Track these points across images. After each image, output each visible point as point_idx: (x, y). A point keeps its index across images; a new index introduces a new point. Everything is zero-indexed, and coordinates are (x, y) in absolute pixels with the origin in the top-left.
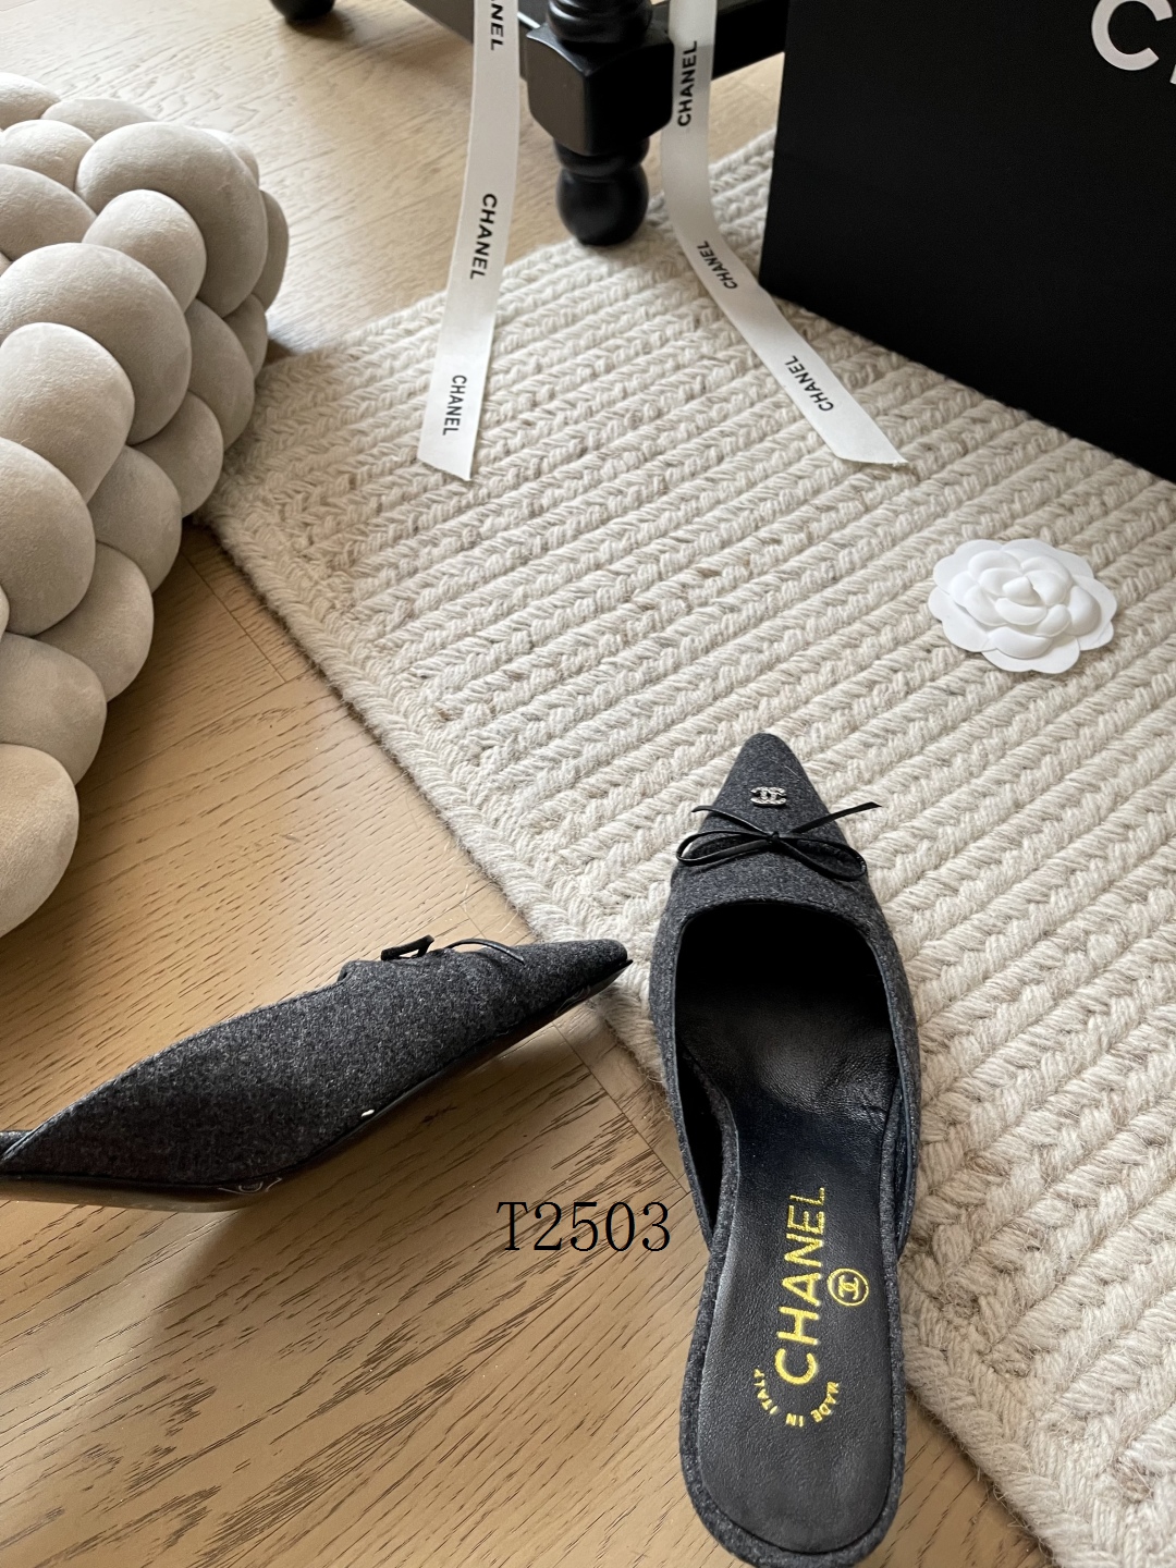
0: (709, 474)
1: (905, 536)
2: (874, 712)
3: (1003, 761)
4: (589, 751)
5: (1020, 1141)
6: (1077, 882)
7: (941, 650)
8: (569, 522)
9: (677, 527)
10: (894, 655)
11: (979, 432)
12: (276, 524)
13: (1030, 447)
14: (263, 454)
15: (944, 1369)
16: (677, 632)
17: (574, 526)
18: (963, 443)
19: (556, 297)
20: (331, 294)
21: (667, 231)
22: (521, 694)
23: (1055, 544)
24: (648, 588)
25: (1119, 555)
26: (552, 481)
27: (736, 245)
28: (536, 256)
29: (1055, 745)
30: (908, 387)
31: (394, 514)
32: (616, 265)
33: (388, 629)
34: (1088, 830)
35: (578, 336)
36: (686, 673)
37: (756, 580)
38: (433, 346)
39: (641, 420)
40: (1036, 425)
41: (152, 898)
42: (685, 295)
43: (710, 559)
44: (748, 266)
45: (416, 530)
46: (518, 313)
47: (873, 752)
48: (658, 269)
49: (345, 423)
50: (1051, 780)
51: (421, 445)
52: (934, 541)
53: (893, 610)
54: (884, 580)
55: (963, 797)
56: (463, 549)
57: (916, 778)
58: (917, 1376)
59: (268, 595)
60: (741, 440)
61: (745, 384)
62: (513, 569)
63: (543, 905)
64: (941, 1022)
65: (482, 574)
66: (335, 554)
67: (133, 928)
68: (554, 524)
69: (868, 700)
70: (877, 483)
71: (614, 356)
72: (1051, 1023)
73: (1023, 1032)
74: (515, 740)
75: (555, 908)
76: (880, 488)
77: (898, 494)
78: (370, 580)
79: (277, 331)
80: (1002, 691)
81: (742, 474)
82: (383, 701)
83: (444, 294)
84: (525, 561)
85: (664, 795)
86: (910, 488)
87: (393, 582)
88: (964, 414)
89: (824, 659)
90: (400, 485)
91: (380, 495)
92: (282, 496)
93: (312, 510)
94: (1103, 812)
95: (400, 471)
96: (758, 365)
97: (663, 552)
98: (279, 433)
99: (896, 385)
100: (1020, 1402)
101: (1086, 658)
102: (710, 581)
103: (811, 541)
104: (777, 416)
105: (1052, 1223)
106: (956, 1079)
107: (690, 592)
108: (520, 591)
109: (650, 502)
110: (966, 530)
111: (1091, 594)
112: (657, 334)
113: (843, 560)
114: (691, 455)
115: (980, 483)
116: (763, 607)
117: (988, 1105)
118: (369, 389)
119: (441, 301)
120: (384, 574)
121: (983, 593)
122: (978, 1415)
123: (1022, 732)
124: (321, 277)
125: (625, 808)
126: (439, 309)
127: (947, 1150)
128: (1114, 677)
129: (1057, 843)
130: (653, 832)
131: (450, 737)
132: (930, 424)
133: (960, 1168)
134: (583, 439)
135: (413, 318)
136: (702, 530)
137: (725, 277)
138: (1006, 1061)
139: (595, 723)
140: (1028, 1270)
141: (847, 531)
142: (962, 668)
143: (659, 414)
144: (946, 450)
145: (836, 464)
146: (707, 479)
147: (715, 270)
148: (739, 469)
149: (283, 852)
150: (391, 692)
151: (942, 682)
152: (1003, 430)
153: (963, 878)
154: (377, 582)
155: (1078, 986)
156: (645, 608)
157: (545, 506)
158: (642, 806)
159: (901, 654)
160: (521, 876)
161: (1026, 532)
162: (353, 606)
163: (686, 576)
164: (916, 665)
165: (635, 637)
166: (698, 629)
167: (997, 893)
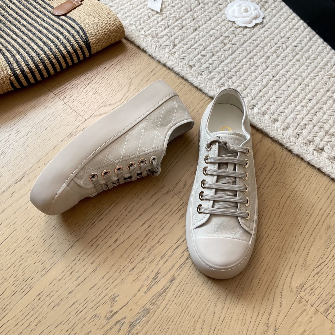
1: (276, 15)
16: (235, 41)
33: (171, 49)
36: (240, 49)
54: (275, 24)
56: (180, 29)
62: (193, 32)
84: (196, 30)
85: (244, 76)
97: (226, 24)
107: (235, 32)
131: (194, 71)
164: (287, 42)
165: (226, 43)
166: (239, 40)
167: (317, 84)
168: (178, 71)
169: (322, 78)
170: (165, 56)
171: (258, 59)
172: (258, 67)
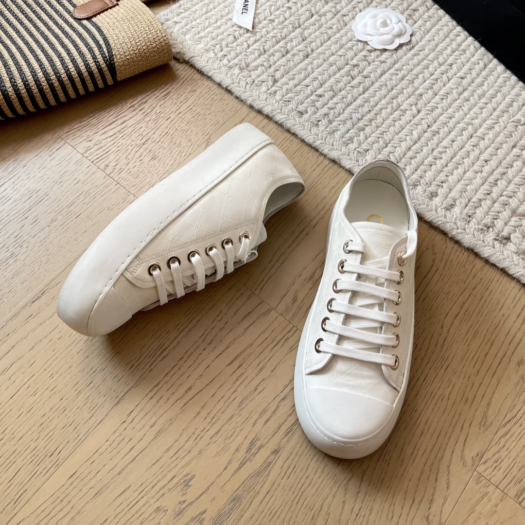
1: (431, 30)
4: (355, 116)
8: (317, 41)
16: (368, 72)
17: (320, 41)
22: (324, 101)
24: (353, 59)
26: (305, 27)
33: (269, 87)
36: (376, 85)
52: (441, 29)
54: (429, 44)
55: (477, 110)
56: (283, 56)
60: (366, 4)
62: (304, 60)
65: (294, 63)
68: (313, 42)
69: (438, 85)
70: (415, 12)
74: (328, 117)
78: (256, 72)
82: (278, 111)
84: (307, 56)
85: (383, 126)
93: (225, 50)
97: (353, 46)
102: (372, 54)
107: (367, 58)
108: (309, 67)
109: (342, 30)
114: (349, 11)
116: (394, 60)
120: (260, 69)
125: (372, 132)
130: (385, 138)
131: (306, 119)
139: (353, 106)
142: (463, 70)
150: (280, 108)
151: (458, 75)
153: (485, 134)
157: (307, 36)
158: (378, 131)
159: (443, 68)
162: (254, 81)
163: (364, 53)
164: (449, 71)
165: (355, 76)
166: (375, 70)
167: (496, 137)
168: (282, 121)
169: (504, 127)
170: (261, 98)
171: (405, 99)
172: (405, 111)
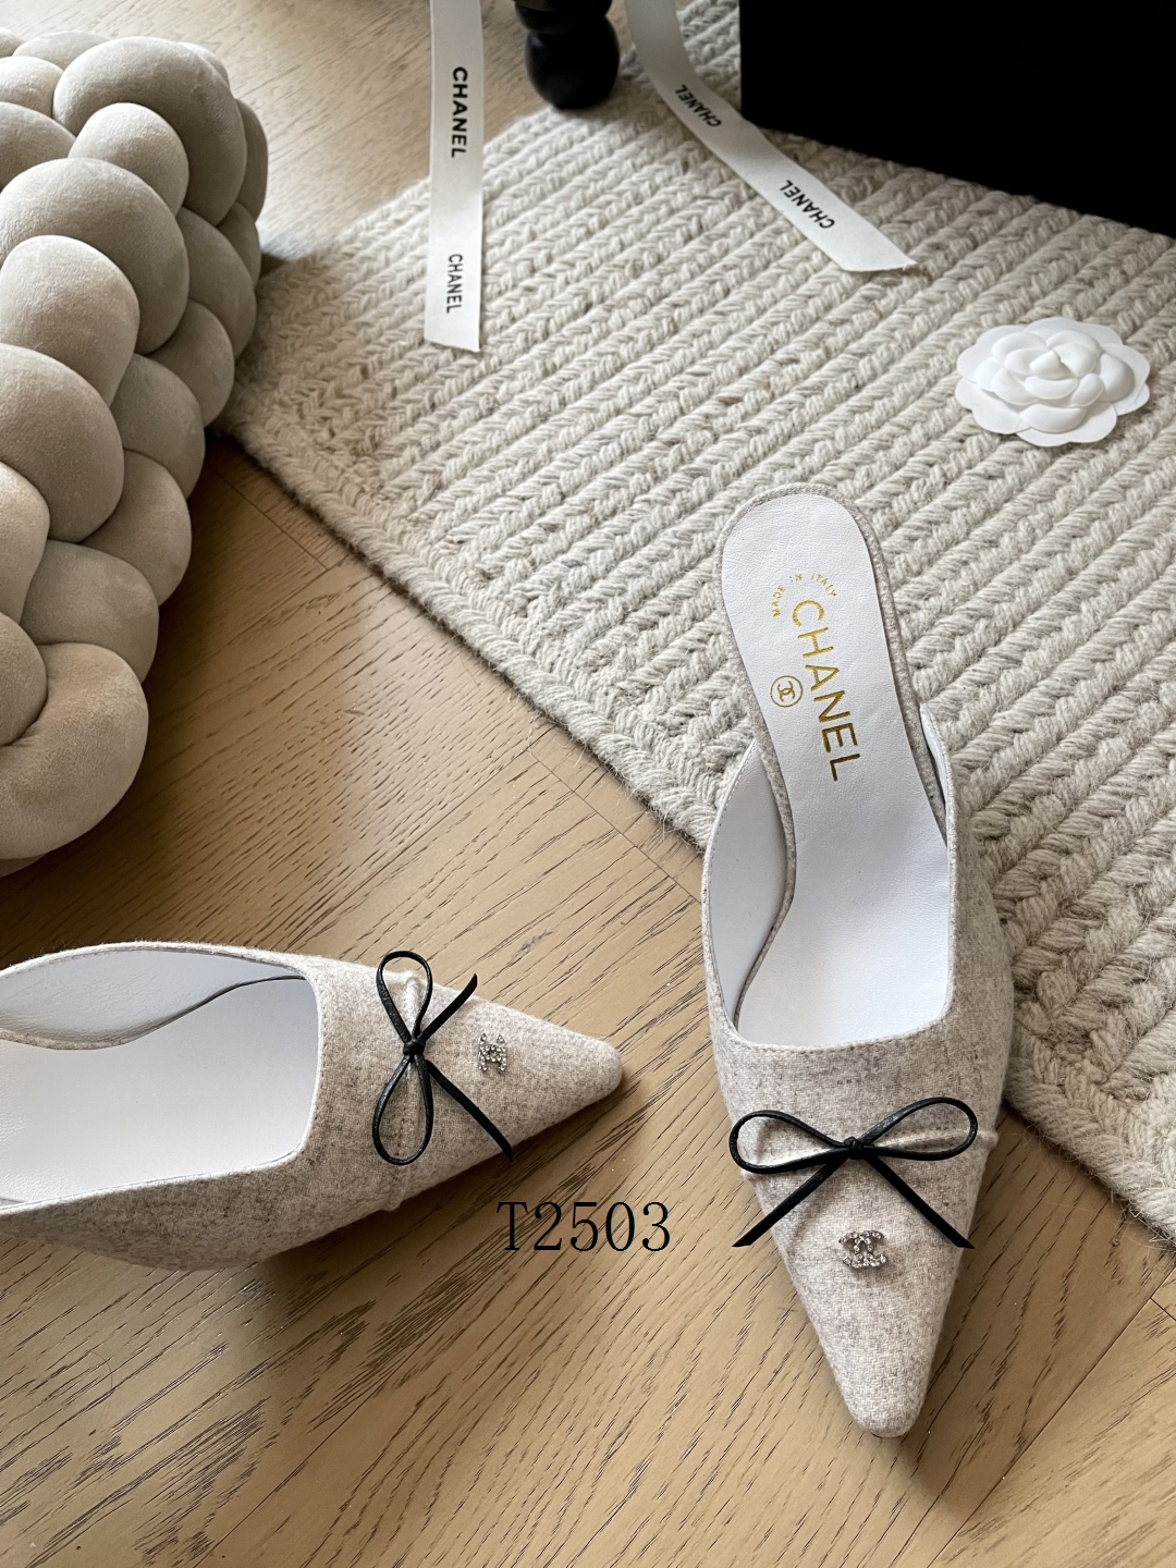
0: (719, 307)
2: (915, 506)
3: (1051, 533)
4: (633, 587)
5: (1112, 884)
6: (1141, 637)
7: (974, 439)
8: (583, 375)
9: (693, 362)
10: (928, 450)
11: (987, 224)
12: (297, 424)
13: (1041, 230)
14: (274, 361)
15: (1062, 1101)
17: (589, 377)
18: (972, 237)
19: (540, 164)
20: (316, 201)
21: (642, 82)
22: (559, 543)
23: (1079, 318)
24: (671, 424)
25: (1145, 319)
26: (561, 339)
27: (714, 83)
28: (515, 128)
29: (1102, 510)
30: (908, 192)
31: (410, 395)
32: (596, 124)
34: (1147, 585)
35: (567, 198)
37: (779, 400)
38: (425, 231)
39: (642, 268)
40: (1044, 207)
41: (229, 786)
42: (670, 141)
43: (731, 388)
44: (730, 102)
45: (433, 406)
46: (504, 186)
47: (918, 544)
48: (639, 120)
49: (348, 318)
50: (1103, 544)
51: (426, 327)
52: (954, 335)
53: (920, 408)
55: (1015, 573)
57: (965, 563)
58: (1036, 1111)
59: (298, 490)
60: (745, 272)
61: (741, 217)
63: (608, 736)
64: (1019, 785)
65: (503, 437)
66: (357, 441)
67: (215, 816)
68: (569, 379)
69: (907, 497)
70: (889, 291)
71: (607, 212)
72: (1131, 771)
73: (1104, 784)
74: (559, 587)
75: (620, 736)
76: (892, 295)
77: (912, 296)
78: (395, 460)
79: (269, 245)
80: (1042, 468)
81: (751, 302)
82: (425, 570)
83: (429, 180)
86: (922, 288)
87: (418, 458)
88: (971, 208)
89: (857, 464)
90: (412, 367)
91: (393, 380)
92: (298, 396)
93: (330, 404)
94: (1159, 568)
95: (409, 355)
96: (753, 195)
98: (285, 337)
99: (895, 193)
100: (1145, 1123)
101: (1123, 422)
102: (732, 409)
103: (829, 355)
104: (778, 242)
105: (1154, 954)
106: (1041, 837)
108: (544, 447)
109: (662, 343)
110: (986, 320)
111: (1120, 359)
112: (647, 185)
113: (863, 368)
114: (695, 294)
115: (994, 273)
116: (789, 425)
117: (1075, 855)
118: (367, 283)
119: (426, 186)
120: (407, 453)
121: (1010, 375)
122: (1103, 1140)
123: (1067, 503)
124: (304, 187)
125: (676, 635)
126: (427, 195)
127: (1041, 903)
128: (1155, 436)
129: (1117, 602)
130: (707, 653)
132: (935, 224)
133: (1056, 917)
134: (586, 295)
135: (401, 208)
136: (718, 362)
137: (707, 116)
138: (1089, 812)
139: (635, 560)
140: (1136, 1000)
141: (864, 340)
142: (998, 452)
143: (660, 260)
144: (954, 248)
145: (845, 279)
146: (717, 313)
147: (696, 111)
148: (747, 298)
149: (349, 726)
150: (430, 560)
151: (979, 468)
152: (1012, 218)
153: (1024, 649)
154: (402, 461)
155: (1154, 733)
156: (671, 443)
157: (558, 364)
158: (694, 631)
159: (935, 448)
160: (583, 712)
161: (1048, 312)
162: (381, 487)
163: (707, 408)
